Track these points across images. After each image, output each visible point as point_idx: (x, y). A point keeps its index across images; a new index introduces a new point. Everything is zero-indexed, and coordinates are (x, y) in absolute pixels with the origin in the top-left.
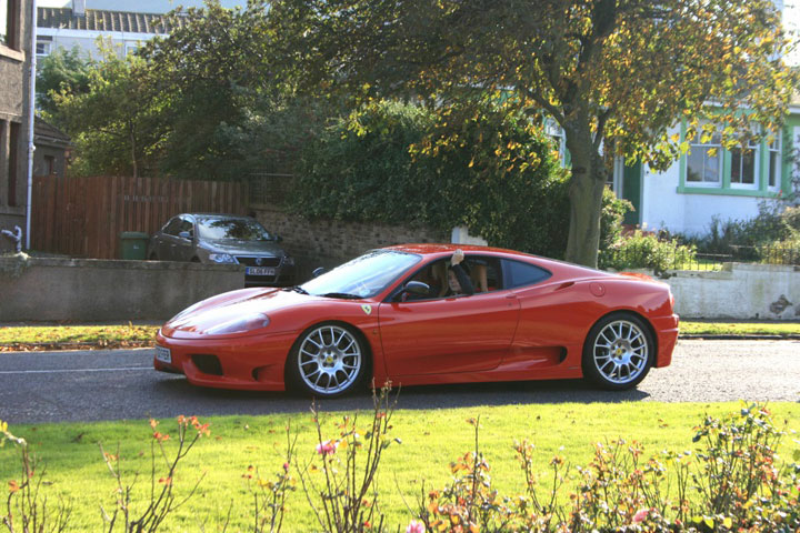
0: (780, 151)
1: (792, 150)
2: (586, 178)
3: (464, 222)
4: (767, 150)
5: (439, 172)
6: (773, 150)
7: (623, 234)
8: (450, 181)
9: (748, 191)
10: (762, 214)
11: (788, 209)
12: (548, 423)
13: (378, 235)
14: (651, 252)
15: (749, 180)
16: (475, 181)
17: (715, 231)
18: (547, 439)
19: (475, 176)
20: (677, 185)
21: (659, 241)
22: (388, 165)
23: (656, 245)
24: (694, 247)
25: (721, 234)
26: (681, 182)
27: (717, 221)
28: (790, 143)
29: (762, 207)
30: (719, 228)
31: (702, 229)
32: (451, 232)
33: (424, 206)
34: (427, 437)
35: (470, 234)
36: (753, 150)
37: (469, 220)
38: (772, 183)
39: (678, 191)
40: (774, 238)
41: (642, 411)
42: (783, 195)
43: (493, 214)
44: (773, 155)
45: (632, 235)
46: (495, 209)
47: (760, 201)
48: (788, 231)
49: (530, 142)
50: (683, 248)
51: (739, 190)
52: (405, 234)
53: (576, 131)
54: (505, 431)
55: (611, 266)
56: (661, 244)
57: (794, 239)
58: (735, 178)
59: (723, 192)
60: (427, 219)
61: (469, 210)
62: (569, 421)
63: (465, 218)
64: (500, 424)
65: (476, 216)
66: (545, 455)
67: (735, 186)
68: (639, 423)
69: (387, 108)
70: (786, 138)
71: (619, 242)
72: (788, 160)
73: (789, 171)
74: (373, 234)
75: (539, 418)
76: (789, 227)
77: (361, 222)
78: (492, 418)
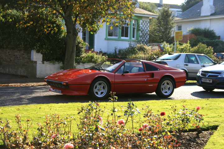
0: (136, 27)
1: (139, 28)
2: (71, 35)
3: (35, 48)
4: (132, 27)
5: (27, 33)
6: (134, 27)
7: (85, 53)
8: (30, 35)
9: (126, 39)
10: (130, 46)
11: (138, 45)
12: (43, 110)
13: (9, 53)
14: (93, 58)
15: (127, 36)
16: (38, 35)
17: (116, 51)
18: (40, 115)
19: (38, 34)
20: (105, 37)
21: (97, 55)
22: (12, 30)
23: (95, 56)
24: (107, 56)
25: (117, 52)
26: (106, 36)
27: (116, 48)
28: (139, 25)
29: (130, 45)
30: (117, 51)
31: (112, 51)
32: (31, 52)
33: (23, 43)
34: (2, 115)
35: (37, 52)
36: (128, 27)
37: (36, 48)
38: (134, 37)
39: (105, 39)
40: (133, 54)
41: (74, 106)
42: (137, 41)
43: (44, 46)
44: (134, 29)
45: (88, 53)
46: (45, 44)
47: (129, 42)
48: (137, 51)
49: (55, 24)
50: (104, 56)
51: (124, 39)
52: (17, 52)
53: (68, 20)
54: (28, 112)
55: (81, 62)
56: (97, 56)
57: (138, 54)
58: (122, 36)
59: (119, 40)
60: (24, 47)
61: (36, 45)
62: (49, 109)
63: (35, 47)
64: (27, 110)
65: (39, 47)
66: (38, 119)
67: (122, 38)
68: (71, 109)
69: (11, 12)
70: (138, 23)
71: (84, 55)
72: (138, 30)
73: (139, 33)
74: (7, 52)
75: (40, 108)
76: (137, 50)
77: (4, 48)
78: (25, 108)
